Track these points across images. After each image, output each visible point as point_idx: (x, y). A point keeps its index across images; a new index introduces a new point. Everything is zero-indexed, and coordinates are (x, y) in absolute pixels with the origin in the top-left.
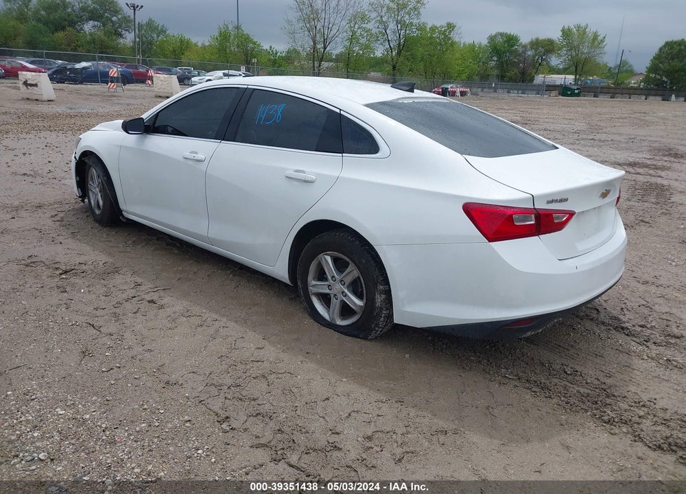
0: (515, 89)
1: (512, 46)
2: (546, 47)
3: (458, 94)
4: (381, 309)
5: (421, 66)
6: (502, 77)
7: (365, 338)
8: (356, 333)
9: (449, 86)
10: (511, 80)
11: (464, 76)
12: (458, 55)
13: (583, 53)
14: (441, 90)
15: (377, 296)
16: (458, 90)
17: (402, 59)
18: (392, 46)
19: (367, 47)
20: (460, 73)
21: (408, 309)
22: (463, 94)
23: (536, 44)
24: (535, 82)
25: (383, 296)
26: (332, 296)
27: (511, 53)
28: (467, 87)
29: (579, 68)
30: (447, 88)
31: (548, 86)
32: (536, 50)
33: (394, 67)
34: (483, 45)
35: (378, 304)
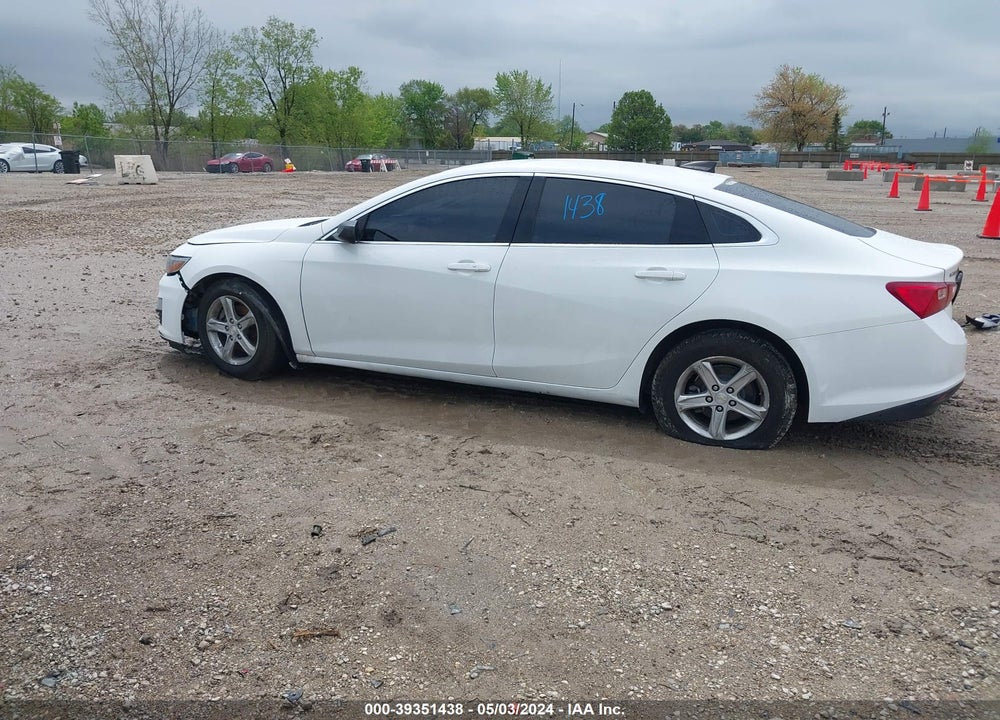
0: (452, 159)
1: (435, 99)
2: (479, 101)
3: (384, 168)
4: (791, 410)
5: (321, 129)
6: (428, 143)
7: (766, 448)
8: (755, 444)
9: (370, 157)
10: (443, 146)
11: (383, 142)
12: (370, 112)
13: (527, 108)
14: (359, 163)
15: (787, 396)
16: (383, 162)
17: (291, 120)
18: (275, 101)
19: (239, 103)
20: (377, 138)
21: (829, 403)
22: (390, 167)
23: (466, 96)
24: (475, 148)
25: (793, 396)
26: (714, 408)
27: (435, 108)
28: (392, 158)
29: (525, 128)
30: (369, 160)
31: (494, 153)
32: (467, 103)
33: (282, 132)
34: (395, 99)
35: (787, 406)
